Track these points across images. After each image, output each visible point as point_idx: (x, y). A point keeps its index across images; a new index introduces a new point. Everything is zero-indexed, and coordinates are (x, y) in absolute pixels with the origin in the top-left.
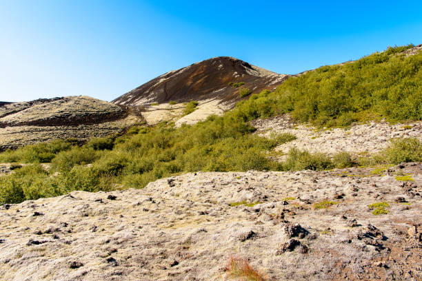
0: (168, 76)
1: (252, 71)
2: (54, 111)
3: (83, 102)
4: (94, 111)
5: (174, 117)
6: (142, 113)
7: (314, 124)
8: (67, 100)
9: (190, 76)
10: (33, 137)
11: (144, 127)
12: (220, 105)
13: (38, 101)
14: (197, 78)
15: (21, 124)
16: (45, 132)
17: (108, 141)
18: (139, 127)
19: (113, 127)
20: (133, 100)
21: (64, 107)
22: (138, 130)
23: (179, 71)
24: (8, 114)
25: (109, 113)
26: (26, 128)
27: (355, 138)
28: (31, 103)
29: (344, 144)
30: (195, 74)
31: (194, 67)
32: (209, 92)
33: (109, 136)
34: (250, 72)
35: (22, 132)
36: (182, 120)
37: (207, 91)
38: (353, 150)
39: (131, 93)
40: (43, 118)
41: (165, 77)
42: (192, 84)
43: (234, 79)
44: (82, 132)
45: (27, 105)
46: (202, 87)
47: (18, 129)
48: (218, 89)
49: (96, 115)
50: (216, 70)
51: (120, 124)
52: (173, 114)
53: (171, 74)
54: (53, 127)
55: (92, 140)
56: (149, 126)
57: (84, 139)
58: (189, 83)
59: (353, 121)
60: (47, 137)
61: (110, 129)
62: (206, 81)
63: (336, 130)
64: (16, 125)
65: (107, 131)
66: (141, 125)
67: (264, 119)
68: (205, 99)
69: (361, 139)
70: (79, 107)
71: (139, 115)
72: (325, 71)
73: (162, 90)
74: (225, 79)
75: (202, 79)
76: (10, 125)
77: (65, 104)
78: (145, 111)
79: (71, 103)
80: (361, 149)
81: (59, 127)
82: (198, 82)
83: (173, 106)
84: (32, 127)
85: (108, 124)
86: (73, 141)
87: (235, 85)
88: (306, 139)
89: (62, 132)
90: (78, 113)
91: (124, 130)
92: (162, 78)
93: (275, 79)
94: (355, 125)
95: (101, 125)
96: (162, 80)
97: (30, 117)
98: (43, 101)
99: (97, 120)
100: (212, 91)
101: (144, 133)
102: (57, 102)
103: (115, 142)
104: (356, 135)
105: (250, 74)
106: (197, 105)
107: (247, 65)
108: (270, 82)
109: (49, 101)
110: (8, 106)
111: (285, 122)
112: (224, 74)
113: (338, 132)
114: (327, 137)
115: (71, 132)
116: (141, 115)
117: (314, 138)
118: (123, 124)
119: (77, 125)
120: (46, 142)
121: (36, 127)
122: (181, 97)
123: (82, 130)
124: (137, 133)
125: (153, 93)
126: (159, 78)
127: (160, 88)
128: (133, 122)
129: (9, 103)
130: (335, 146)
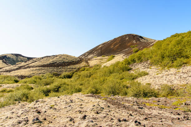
0: (103, 44)
1: (143, 40)
2: (50, 61)
3: (63, 57)
4: (67, 61)
5: (102, 62)
6: (89, 61)
7: (161, 66)
8: (56, 56)
9: (113, 43)
10: (40, 72)
11: (88, 67)
12: (124, 57)
13: (46, 57)
14: (116, 45)
15: (36, 67)
16: (45, 70)
17: (70, 74)
18: (85, 68)
19: (74, 67)
20: (88, 55)
21: (55, 59)
22: (85, 69)
23: (108, 42)
24: (33, 62)
25: (73, 61)
26: (38, 68)
27: (182, 74)
28: (43, 58)
29: (174, 78)
30: (115, 43)
31: (115, 39)
32: (121, 51)
33: (71, 72)
34: (142, 40)
35: (36, 70)
36: (105, 64)
37: (120, 50)
38: (178, 83)
39: (87, 52)
40: (45, 64)
41: (102, 45)
42: (113, 47)
43: (133, 44)
44: (60, 70)
45: (41, 59)
46: (118, 48)
47: (35, 69)
48: (125, 49)
49: (67, 62)
50: (125, 40)
51: (77, 66)
52: (102, 61)
53: (105, 43)
54: (48, 68)
55: (64, 74)
56: (90, 67)
57: (60, 73)
58: (112, 47)
59: (184, 63)
60: (45, 72)
61: (72, 68)
62: (120, 45)
63: (171, 69)
64: (35, 67)
65: (71, 69)
66: (86, 66)
67: (137, 63)
68: (118, 54)
69: (185, 75)
70: (61, 59)
71: (87, 62)
72: (175, 36)
73: (100, 51)
74: (129, 44)
75: (118, 45)
76: (32, 67)
77: (55, 58)
78: (90, 60)
79: (58, 57)
80: (183, 83)
81: (51, 68)
82: (116, 46)
83: (103, 58)
84: (41, 68)
85: (72, 66)
86: (56, 74)
87: (133, 47)
88: (154, 74)
89: (52, 70)
90: (60, 61)
91: (79, 69)
92: (101, 45)
93: (152, 43)
94: (184, 66)
95: (69, 67)
96: (100, 46)
97: (40, 64)
98: (47, 57)
99: (67, 65)
100: (123, 50)
101: (87, 70)
102: (52, 57)
103: (74, 74)
104: (183, 73)
105: (142, 41)
106: (114, 57)
107: (141, 37)
108: (149, 44)
109: (50, 56)
110: (34, 59)
111: (146, 65)
112: (129, 42)
113: (173, 70)
114: (165, 74)
115: (55, 70)
116: (88, 62)
117: (157, 74)
118: (79, 66)
119: (58, 67)
120: (44, 74)
121: (42, 68)
122: (108, 53)
123: (60, 69)
124: (84, 70)
125: (96, 52)
126: (99, 45)
127: (99, 50)
128: (83, 65)
129: (35, 58)
130: (167, 80)
